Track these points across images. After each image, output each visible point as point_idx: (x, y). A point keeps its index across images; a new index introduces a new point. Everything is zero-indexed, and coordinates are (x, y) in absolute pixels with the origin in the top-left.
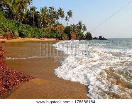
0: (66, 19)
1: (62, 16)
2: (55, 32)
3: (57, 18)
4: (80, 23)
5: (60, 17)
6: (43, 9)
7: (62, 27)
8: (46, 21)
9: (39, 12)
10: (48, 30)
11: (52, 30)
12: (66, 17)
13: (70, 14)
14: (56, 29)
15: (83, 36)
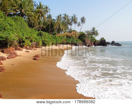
0: (79, 25)
1: (75, 22)
2: (70, 38)
3: (71, 24)
4: (94, 29)
5: (73, 24)
6: (58, 17)
7: (77, 33)
8: (62, 28)
9: (55, 20)
10: (63, 37)
11: (67, 36)
12: (79, 23)
13: (83, 20)
14: (71, 35)
15: (95, 42)
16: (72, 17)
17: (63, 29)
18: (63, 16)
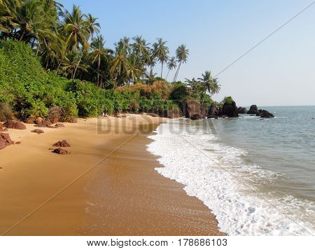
0: (171, 65)
1: (163, 59)
2: (148, 98)
3: (152, 63)
4: (207, 76)
5: (158, 63)
6: (121, 44)
7: (166, 86)
8: (128, 72)
9: (112, 52)
10: (132, 93)
11: (142, 93)
12: (172, 60)
13: (182, 54)
14: (153, 91)
16: (156, 46)
17: (131, 73)
18: (132, 42)
